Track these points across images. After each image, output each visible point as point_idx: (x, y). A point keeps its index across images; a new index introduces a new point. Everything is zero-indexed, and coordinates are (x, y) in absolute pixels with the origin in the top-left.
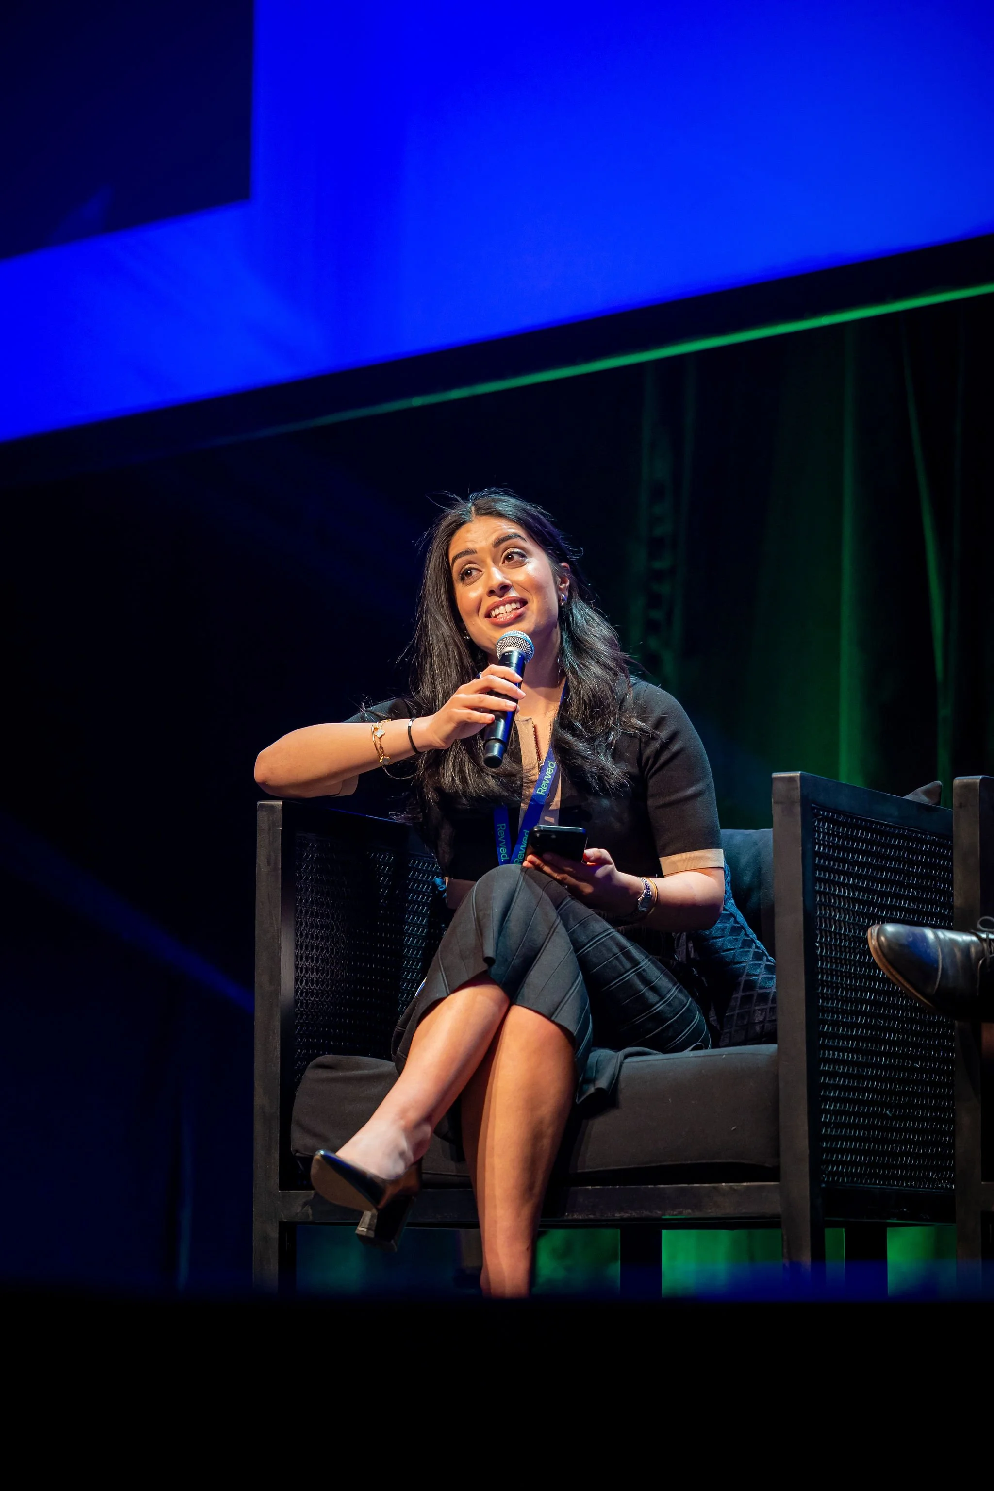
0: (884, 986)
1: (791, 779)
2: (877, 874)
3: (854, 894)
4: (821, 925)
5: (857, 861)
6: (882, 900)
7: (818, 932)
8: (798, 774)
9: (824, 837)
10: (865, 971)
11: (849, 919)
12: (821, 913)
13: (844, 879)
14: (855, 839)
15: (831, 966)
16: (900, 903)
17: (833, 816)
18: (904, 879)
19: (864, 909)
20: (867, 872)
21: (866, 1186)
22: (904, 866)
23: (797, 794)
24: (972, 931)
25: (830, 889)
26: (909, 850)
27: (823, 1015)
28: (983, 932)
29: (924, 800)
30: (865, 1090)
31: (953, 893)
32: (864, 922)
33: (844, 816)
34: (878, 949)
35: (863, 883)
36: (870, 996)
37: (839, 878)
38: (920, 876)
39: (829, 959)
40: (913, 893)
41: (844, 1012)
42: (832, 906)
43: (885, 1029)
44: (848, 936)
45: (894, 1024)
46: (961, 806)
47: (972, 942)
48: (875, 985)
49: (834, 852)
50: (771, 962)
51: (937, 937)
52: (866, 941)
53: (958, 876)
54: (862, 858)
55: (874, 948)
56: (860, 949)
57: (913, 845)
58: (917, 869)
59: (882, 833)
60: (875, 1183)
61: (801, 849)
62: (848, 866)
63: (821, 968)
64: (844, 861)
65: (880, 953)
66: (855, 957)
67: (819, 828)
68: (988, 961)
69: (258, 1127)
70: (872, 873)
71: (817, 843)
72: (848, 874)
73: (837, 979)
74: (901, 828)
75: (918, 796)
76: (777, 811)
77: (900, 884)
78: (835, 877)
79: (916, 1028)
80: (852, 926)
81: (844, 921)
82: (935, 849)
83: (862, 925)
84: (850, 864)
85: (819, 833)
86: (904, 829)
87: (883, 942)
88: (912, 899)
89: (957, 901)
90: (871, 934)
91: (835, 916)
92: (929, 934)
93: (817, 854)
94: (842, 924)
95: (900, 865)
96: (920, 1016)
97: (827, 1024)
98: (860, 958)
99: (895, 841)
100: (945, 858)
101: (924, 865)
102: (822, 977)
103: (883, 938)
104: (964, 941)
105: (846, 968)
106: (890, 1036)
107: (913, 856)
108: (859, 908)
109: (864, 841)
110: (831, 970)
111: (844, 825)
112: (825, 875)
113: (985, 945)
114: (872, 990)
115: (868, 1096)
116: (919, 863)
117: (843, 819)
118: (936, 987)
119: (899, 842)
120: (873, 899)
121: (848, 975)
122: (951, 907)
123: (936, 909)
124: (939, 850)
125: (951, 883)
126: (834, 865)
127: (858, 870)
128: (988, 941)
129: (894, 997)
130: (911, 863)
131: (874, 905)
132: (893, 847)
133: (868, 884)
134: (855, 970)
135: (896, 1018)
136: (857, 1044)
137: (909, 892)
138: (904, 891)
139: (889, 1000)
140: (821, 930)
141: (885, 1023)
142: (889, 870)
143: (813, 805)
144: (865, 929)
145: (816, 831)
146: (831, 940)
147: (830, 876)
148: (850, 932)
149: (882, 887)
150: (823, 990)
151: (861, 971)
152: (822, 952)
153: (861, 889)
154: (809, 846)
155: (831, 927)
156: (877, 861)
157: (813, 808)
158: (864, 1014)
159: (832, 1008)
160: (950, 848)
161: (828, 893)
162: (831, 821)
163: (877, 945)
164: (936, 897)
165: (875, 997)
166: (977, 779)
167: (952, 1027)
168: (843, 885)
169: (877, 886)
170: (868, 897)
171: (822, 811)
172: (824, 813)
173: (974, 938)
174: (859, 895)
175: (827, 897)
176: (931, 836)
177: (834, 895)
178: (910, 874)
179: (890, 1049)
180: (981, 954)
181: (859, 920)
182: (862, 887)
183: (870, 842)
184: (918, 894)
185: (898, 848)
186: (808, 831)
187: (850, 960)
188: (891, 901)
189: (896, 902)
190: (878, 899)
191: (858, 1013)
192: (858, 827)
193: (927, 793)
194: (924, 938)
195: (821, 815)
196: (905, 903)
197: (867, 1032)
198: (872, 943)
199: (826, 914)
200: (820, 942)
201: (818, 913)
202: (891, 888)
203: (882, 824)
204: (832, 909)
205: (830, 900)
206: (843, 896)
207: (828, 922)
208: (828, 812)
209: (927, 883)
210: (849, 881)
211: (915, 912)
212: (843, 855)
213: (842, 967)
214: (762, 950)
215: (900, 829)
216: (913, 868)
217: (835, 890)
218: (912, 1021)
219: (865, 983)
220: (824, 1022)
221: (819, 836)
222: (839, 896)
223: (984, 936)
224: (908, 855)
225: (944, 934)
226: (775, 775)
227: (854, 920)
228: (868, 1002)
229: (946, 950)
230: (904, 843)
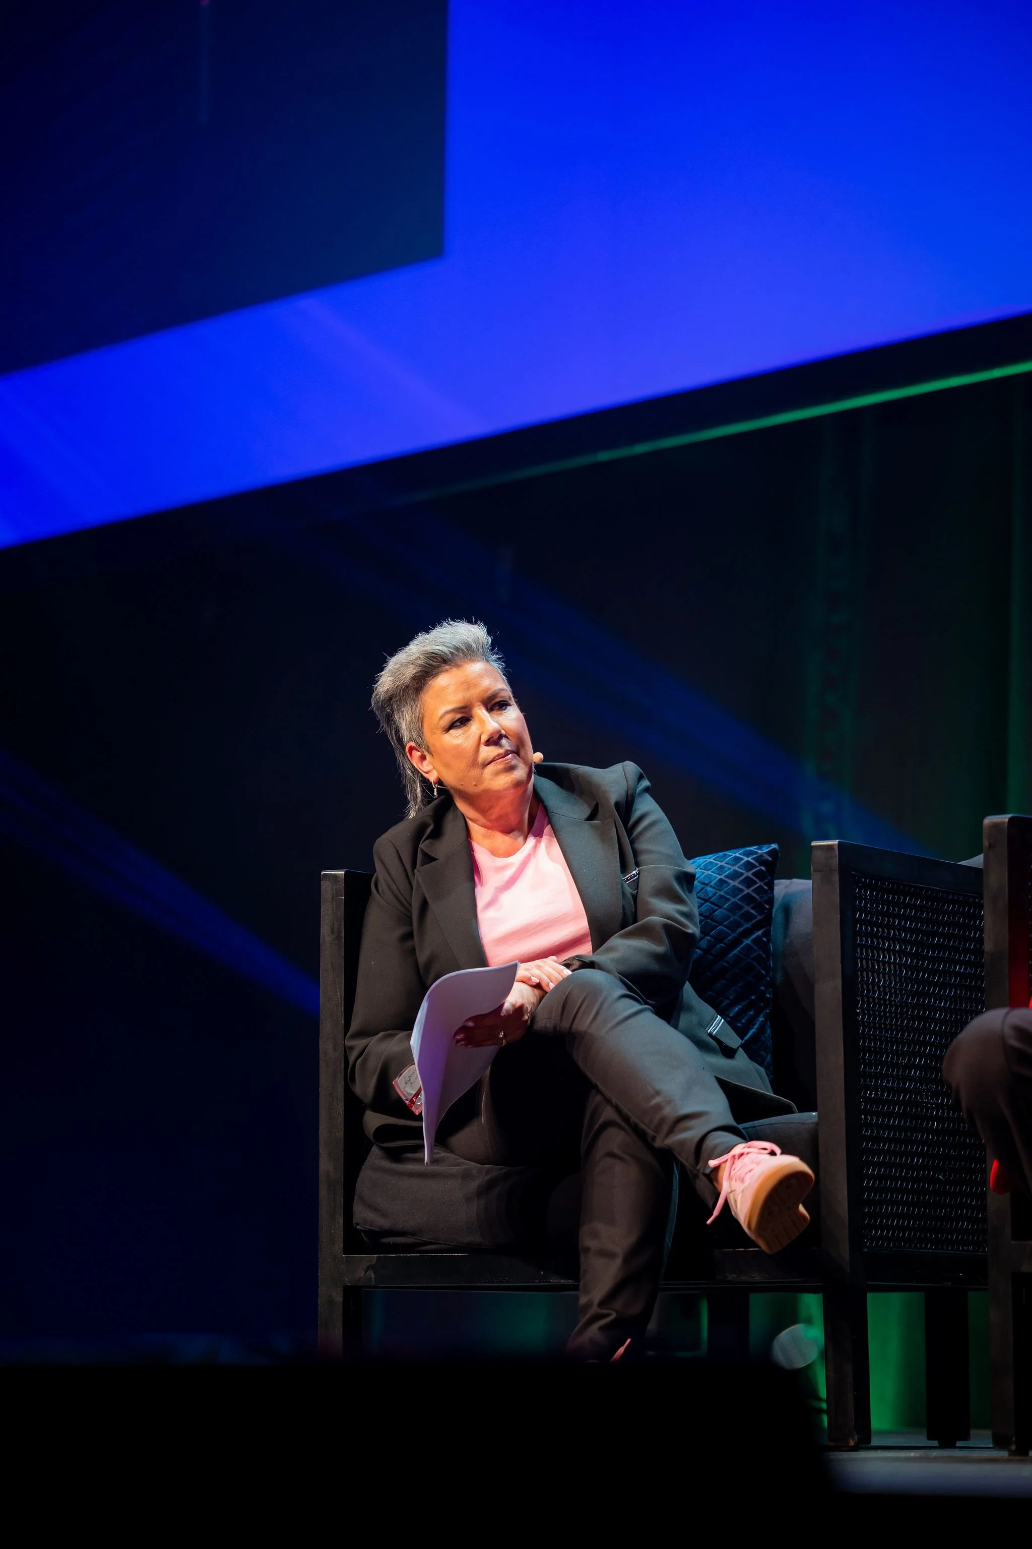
1: (830, 847)
2: (928, 940)
4: (863, 991)
5: (904, 927)
7: (860, 997)
8: (836, 842)
9: (866, 904)
11: (896, 984)
12: (863, 979)
13: (889, 945)
14: (902, 906)
15: (875, 1031)
16: (955, 968)
17: (876, 883)
19: (912, 974)
20: (916, 938)
21: (915, 1250)
23: (836, 861)
25: (873, 955)
27: (865, 1081)
30: (913, 1155)
33: (889, 883)
37: (884, 944)
39: (872, 1025)
41: (889, 1077)
42: (876, 972)
44: (895, 1001)
49: (878, 918)
60: (926, 1248)
61: (839, 916)
62: (894, 932)
63: (863, 1034)
64: (889, 927)
66: (902, 1022)
67: (861, 895)
69: (323, 1193)
70: (922, 939)
71: (857, 911)
72: (893, 940)
73: (881, 1045)
76: (816, 879)
78: (878, 943)
80: (898, 992)
81: (889, 987)
85: (861, 901)
91: (879, 981)
93: (859, 921)
94: (887, 991)
97: (869, 1089)
102: (864, 1043)
105: (892, 1033)
108: (907, 973)
109: (912, 907)
110: (875, 1035)
111: (889, 891)
112: (867, 941)
115: (918, 1161)
117: (888, 886)
120: (923, 964)
121: (893, 1041)
126: (878, 931)
127: (906, 936)
131: (925, 971)
133: (917, 950)
140: (863, 997)
143: (853, 873)
145: (857, 899)
146: (874, 1006)
147: (872, 942)
148: (896, 997)
150: (865, 1055)
152: (863, 1018)
154: (849, 913)
155: (874, 993)
157: (853, 876)
158: (913, 1079)
159: (876, 1073)
161: (871, 960)
162: (874, 887)
168: (888, 951)
169: (928, 952)
170: (917, 963)
171: (864, 878)
172: (865, 881)
174: (907, 961)
175: (869, 963)
177: (878, 961)
182: (910, 953)
183: (919, 909)
186: (848, 899)
187: (895, 1025)
188: (944, 967)
189: (950, 967)
191: (905, 1078)
192: (905, 894)
195: (862, 882)
196: (960, 969)
197: (916, 1097)
199: (868, 980)
200: (862, 1009)
201: (860, 979)
202: (944, 954)
203: (933, 890)
205: (873, 966)
206: (888, 962)
207: (870, 987)
208: (871, 879)
210: (895, 947)
212: (888, 921)
213: (886, 1032)
215: (954, 894)
217: (879, 956)
220: (866, 1088)
221: (860, 903)
222: (883, 962)
226: (815, 843)
228: (917, 1067)
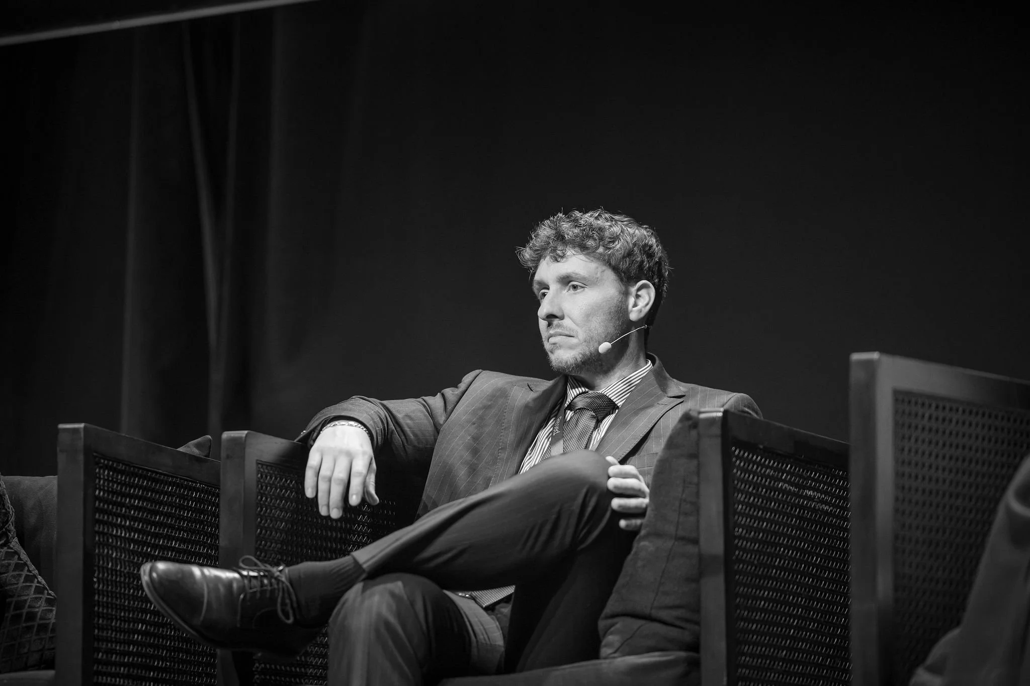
0: (154, 618)
1: (76, 431)
2: (151, 517)
3: (130, 535)
4: (99, 563)
5: (133, 505)
6: (155, 541)
7: (96, 568)
8: (82, 425)
9: (104, 483)
10: (138, 604)
11: (125, 557)
12: (99, 552)
13: (121, 521)
14: (132, 486)
15: (107, 599)
16: (172, 544)
17: (113, 464)
18: (175, 522)
19: (138, 548)
20: (143, 515)
22: (176, 511)
23: (81, 444)
24: (234, 568)
25: (108, 530)
26: (182, 497)
27: (98, 644)
28: (244, 569)
29: (196, 452)
31: (219, 536)
32: (138, 560)
33: (123, 464)
34: (151, 585)
35: (138, 525)
36: (142, 627)
37: (117, 520)
38: (190, 520)
39: (105, 593)
41: (117, 642)
42: (110, 545)
43: (154, 657)
44: (124, 572)
45: (162, 653)
46: (228, 457)
47: (235, 579)
48: (146, 617)
49: (113, 497)
50: (52, 596)
51: (203, 573)
52: (139, 578)
53: (224, 520)
54: (139, 503)
55: (147, 584)
56: (133, 585)
57: (184, 492)
58: (188, 514)
59: (156, 481)
61: (82, 493)
62: (125, 509)
63: (98, 601)
64: (122, 505)
65: (152, 588)
66: (129, 591)
67: (100, 474)
68: (248, 597)
70: (147, 516)
71: (97, 488)
72: (125, 517)
73: (112, 611)
74: (174, 477)
75: (190, 448)
76: (62, 459)
77: (171, 527)
78: (113, 519)
79: (183, 656)
80: (127, 564)
81: (120, 559)
82: (204, 497)
83: (136, 563)
84: (127, 507)
85: (100, 479)
86: (177, 478)
87: (154, 578)
88: (183, 541)
89: (223, 542)
90: (144, 571)
91: (112, 554)
92: (196, 571)
93: (97, 498)
94: (118, 562)
95: (172, 510)
96: (187, 646)
97: (101, 651)
98: (134, 592)
99: (168, 488)
100: (213, 504)
101: (194, 510)
102: (99, 609)
103: (154, 575)
104: (228, 578)
105: (121, 601)
106: (158, 663)
107: (184, 502)
108: (134, 547)
109: (140, 487)
110: (107, 603)
111: (122, 472)
112: (104, 517)
113: (246, 581)
114: (143, 622)
116: (189, 509)
117: (122, 467)
118: (202, 618)
119: (172, 489)
120: (147, 539)
121: (123, 608)
122: (217, 548)
123: (204, 550)
124: (208, 497)
125: (218, 527)
126: (113, 508)
127: (134, 513)
128: (248, 577)
129: (163, 628)
130: (182, 507)
131: (149, 545)
132: (166, 493)
133: (142, 526)
134: (129, 603)
135: (164, 647)
136: (129, 671)
137: (180, 534)
138: (175, 533)
139: (159, 630)
140: (99, 567)
141: (154, 652)
142: (161, 514)
143: (95, 454)
144: (139, 566)
145: (97, 478)
146: (108, 576)
147: (108, 518)
148: (125, 568)
149: (155, 529)
150: (98, 620)
151: (134, 604)
152: (99, 586)
153: (136, 530)
154: (90, 491)
155: (108, 564)
156: (151, 506)
157: (96, 457)
158: (135, 643)
159: (107, 637)
160: (218, 496)
161: (106, 534)
162: (110, 468)
163: (149, 581)
164: (203, 539)
165: (146, 627)
166: (243, 434)
167: (214, 656)
168: (120, 526)
169: (151, 529)
170: (143, 538)
171: (102, 459)
172: (104, 462)
173: (236, 575)
174: (134, 536)
175: (105, 536)
176: (200, 484)
177: (112, 535)
178: (180, 518)
179: (158, 675)
180: (242, 589)
181: (134, 558)
182: (137, 528)
183: (145, 489)
184: (187, 535)
185: (170, 494)
186: (89, 476)
187: (124, 593)
188: (163, 542)
189: (168, 543)
190: (151, 540)
191: (130, 643)
192: (135, 475)
193: (198, 446)
194: (192, 574)
195: (101, 463)
196: (175, 544)
197: (138, 660)
198: (145, 578)
199: (104, 552)
200: (96, 578)
201: (97, 551)
202: (164, 531)
203: (157, 473)
204: (110, 548)
205: (108, 540)
206: (120, 537)
207: (105, 559)
208: (109, 460)
209: (196, 526)
210: (126, 523)
211: (185, 552)
212: (121, 499)
214: (43, 585)
215: (172, 477)
216: (184, 513)
217: (113, 531)
218: (180, 650)
219: (138, 615)
220: (98, 650)
221: (100, 482)
222: (116, 536)
223: (245, 573)
224: (180, 501)
225: (209, 571)
226: (61, 426)
227: (129, 558)
228: (139, 632)
229: (211, 585)
230: (176, 490)
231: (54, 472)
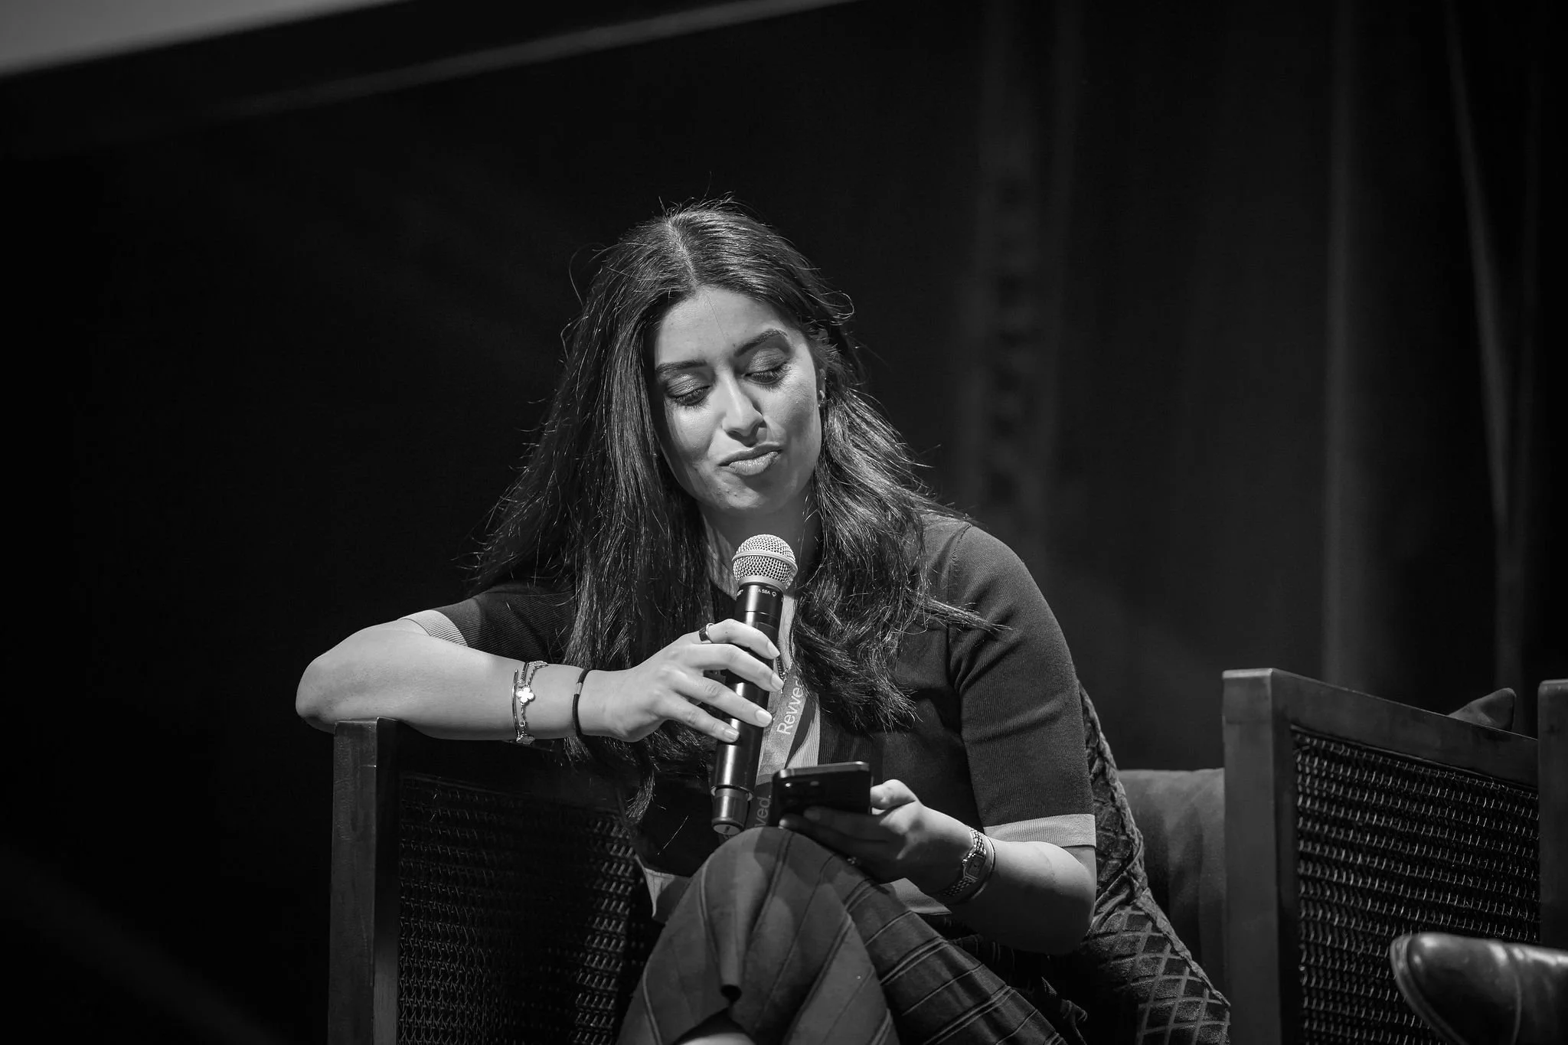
1: (1257, 682)
2: (1404, 847)
3: (1365, 883)
4: (1308, 935)
5: (1368, 825)
6: (1413, 894)
7: (1303, 946)
8: (1267, 672)
9: (1312, 783)
10: (1385, 1016)
11: (1357, 925)
12: (1307, 915)
13: (1347, 856)
14: (1363, 786)
15: (1326, 1006)
16: (1445, 899)
17: (1328, 747)
18: (1451, 857)
19: (1381, 908)
20: (1388, 844)
22: (1451, 835)
23: (1267, 707)
25: (1323, 873)
26: (1462, 807)
29: (1485, 720)
31: (1538, 883)
32: (1383, 931)
33: (1348, 746)
34: (1409, 977)
35: (1380, 864)
37: (1339, 854)
38: (1478, 853)
40: (1467, 881)
42: (1328, 902)
44: (1356, 954)
46: (1552, 730)
49: (1330, 809)
50: (1217, 999)
51: (1511, 956)
52: (1387, 964)
54: (1379, 820)
55: (1404, 977)
56: (1375, 978)
57: (1466, 798)
58: (1474, 841)
59: (1412, 777)
61: (1270, 802)
62: (1354, 833)
63: (1309, 1009)
64: (1347, 824)
65: (1412, 984)
66: (1368, 991)
67: (1304, 766)
70: (1396, 846)
71: (1299, 794)
72: (1354, 848)
73: (1336, 1029)
75: (1473, 713)
76: (1231, 737)
77: (1444, 866)
78: (1331, 852)
80: (1361, 938)
81: (1347, 929)
82: (1505, 807)
83: (1380, 936)
84: (1359, 830)
85: (1305, 775)
86: (1452, 771)
87: (1416, 965)
88: (1466, 893)
89: (1547, 897)
90: (1397, 952)
91: (1332, 919)
92: (1499, 952)
93: (1300, 812)
94: (1345, 935)
95: (1443, 833)
98: (1376, 993)
99: (1435, 792)
100: (1523, 822)
101: (1487, 833)
102: (1311, 1025)
103: (1417, 959)
104: (1559, 965)
105: (1352, 1011)
107: (1466, 818)
108: (1373, 906)
109: (1381, 790)
110: (1327, 1014)
111: (1347, 762)
112: (1314, 849)
116: (1476, 830)
117: (1346, 751)
119: (1442, 793)
120: (1397, 890)
121: (1356, 1024)
122: (1534, 908)
123: (1507, 910)
124: (1512, 809)
125: (1535, 866)
126: (1330, 831)
127: (1372, 841)
130: (1462, 829)
131: (1400, 901)
132: (1431, 800)
133: (1388, 866)
134: (1368, 1013)
137: (1459, 880)
138: (1452, 879)
140: (1308, 944)
142: (1423, 841)
143: (1293, 728)
144: (1386, 943)
145: (1299, 773)
146: (1325, 962)
147: (1322, 850)
148: (1358, 947)
149: (1413, 871)
151: (1377, 1015)
152: (1309, 981)
153: (1377, 874)
154: (1287, 798)
155: (1325, 939)
156: (1404, 826)
157: (1295, 732)
160: (1534, 806)
161: (1320, 880)
162: (1324, 754)
163: (1406, 971)
164: (1506, 889)
168: (1346, 866)
169: (1405, 869)
170: (1389, 888)
171: (1310, 737)
172: (1312, 742)
174: (1373, 884)
175: (1318, 886)
176: (1497, 783)
177: (1329, 883)
178: (1459, 849)
181: (1373, 928)
182: (1377, 870)
183: (1392, 793)
184: (1475, 883)
185: (1439, 803)
186: (1285, 770)
187: (1357, 995)
188: (1429, 896)
189: (1438, 897)
190: (1405, 891)
192: (1371, 767)
193: (1488, 709)
194: (1490, 958)
195: (1307, 745)
196: (1452, 900)
198: (1400, 966)
199: (1316, 916)
200: (1307, 965)
201: (1303, 914)
202: (1429, 873)
203: (1412, 762)
204: (1327, 907)
205: (1323, 893)
206: (1346, 886)
207: (1319, 929)
208: (1320, 739)
209: (1490, 865)
210: (1356, 859)
211: (1471, 915)
212: (1346, 814)
213: (1344, 1008)
214: (1201, 978)
215: (1444, 769)
216: (1467, 839)
217: (1332, 875)
219: (1386, 1037)
221: (1304, 780)
222: (1338, 885)
224: (1458, 816)
225: (1524, 953)
226: (1229, 674)
227: (1366, 926)
230: (1449, 795)
231: (1216, 762)
